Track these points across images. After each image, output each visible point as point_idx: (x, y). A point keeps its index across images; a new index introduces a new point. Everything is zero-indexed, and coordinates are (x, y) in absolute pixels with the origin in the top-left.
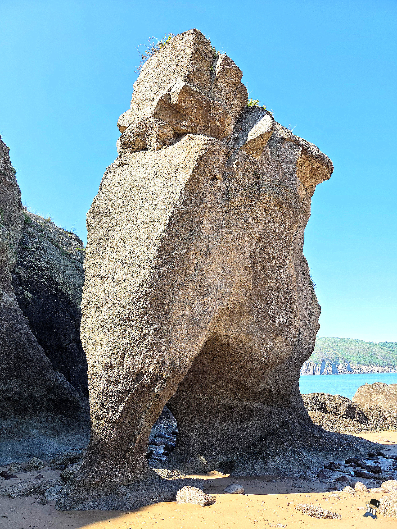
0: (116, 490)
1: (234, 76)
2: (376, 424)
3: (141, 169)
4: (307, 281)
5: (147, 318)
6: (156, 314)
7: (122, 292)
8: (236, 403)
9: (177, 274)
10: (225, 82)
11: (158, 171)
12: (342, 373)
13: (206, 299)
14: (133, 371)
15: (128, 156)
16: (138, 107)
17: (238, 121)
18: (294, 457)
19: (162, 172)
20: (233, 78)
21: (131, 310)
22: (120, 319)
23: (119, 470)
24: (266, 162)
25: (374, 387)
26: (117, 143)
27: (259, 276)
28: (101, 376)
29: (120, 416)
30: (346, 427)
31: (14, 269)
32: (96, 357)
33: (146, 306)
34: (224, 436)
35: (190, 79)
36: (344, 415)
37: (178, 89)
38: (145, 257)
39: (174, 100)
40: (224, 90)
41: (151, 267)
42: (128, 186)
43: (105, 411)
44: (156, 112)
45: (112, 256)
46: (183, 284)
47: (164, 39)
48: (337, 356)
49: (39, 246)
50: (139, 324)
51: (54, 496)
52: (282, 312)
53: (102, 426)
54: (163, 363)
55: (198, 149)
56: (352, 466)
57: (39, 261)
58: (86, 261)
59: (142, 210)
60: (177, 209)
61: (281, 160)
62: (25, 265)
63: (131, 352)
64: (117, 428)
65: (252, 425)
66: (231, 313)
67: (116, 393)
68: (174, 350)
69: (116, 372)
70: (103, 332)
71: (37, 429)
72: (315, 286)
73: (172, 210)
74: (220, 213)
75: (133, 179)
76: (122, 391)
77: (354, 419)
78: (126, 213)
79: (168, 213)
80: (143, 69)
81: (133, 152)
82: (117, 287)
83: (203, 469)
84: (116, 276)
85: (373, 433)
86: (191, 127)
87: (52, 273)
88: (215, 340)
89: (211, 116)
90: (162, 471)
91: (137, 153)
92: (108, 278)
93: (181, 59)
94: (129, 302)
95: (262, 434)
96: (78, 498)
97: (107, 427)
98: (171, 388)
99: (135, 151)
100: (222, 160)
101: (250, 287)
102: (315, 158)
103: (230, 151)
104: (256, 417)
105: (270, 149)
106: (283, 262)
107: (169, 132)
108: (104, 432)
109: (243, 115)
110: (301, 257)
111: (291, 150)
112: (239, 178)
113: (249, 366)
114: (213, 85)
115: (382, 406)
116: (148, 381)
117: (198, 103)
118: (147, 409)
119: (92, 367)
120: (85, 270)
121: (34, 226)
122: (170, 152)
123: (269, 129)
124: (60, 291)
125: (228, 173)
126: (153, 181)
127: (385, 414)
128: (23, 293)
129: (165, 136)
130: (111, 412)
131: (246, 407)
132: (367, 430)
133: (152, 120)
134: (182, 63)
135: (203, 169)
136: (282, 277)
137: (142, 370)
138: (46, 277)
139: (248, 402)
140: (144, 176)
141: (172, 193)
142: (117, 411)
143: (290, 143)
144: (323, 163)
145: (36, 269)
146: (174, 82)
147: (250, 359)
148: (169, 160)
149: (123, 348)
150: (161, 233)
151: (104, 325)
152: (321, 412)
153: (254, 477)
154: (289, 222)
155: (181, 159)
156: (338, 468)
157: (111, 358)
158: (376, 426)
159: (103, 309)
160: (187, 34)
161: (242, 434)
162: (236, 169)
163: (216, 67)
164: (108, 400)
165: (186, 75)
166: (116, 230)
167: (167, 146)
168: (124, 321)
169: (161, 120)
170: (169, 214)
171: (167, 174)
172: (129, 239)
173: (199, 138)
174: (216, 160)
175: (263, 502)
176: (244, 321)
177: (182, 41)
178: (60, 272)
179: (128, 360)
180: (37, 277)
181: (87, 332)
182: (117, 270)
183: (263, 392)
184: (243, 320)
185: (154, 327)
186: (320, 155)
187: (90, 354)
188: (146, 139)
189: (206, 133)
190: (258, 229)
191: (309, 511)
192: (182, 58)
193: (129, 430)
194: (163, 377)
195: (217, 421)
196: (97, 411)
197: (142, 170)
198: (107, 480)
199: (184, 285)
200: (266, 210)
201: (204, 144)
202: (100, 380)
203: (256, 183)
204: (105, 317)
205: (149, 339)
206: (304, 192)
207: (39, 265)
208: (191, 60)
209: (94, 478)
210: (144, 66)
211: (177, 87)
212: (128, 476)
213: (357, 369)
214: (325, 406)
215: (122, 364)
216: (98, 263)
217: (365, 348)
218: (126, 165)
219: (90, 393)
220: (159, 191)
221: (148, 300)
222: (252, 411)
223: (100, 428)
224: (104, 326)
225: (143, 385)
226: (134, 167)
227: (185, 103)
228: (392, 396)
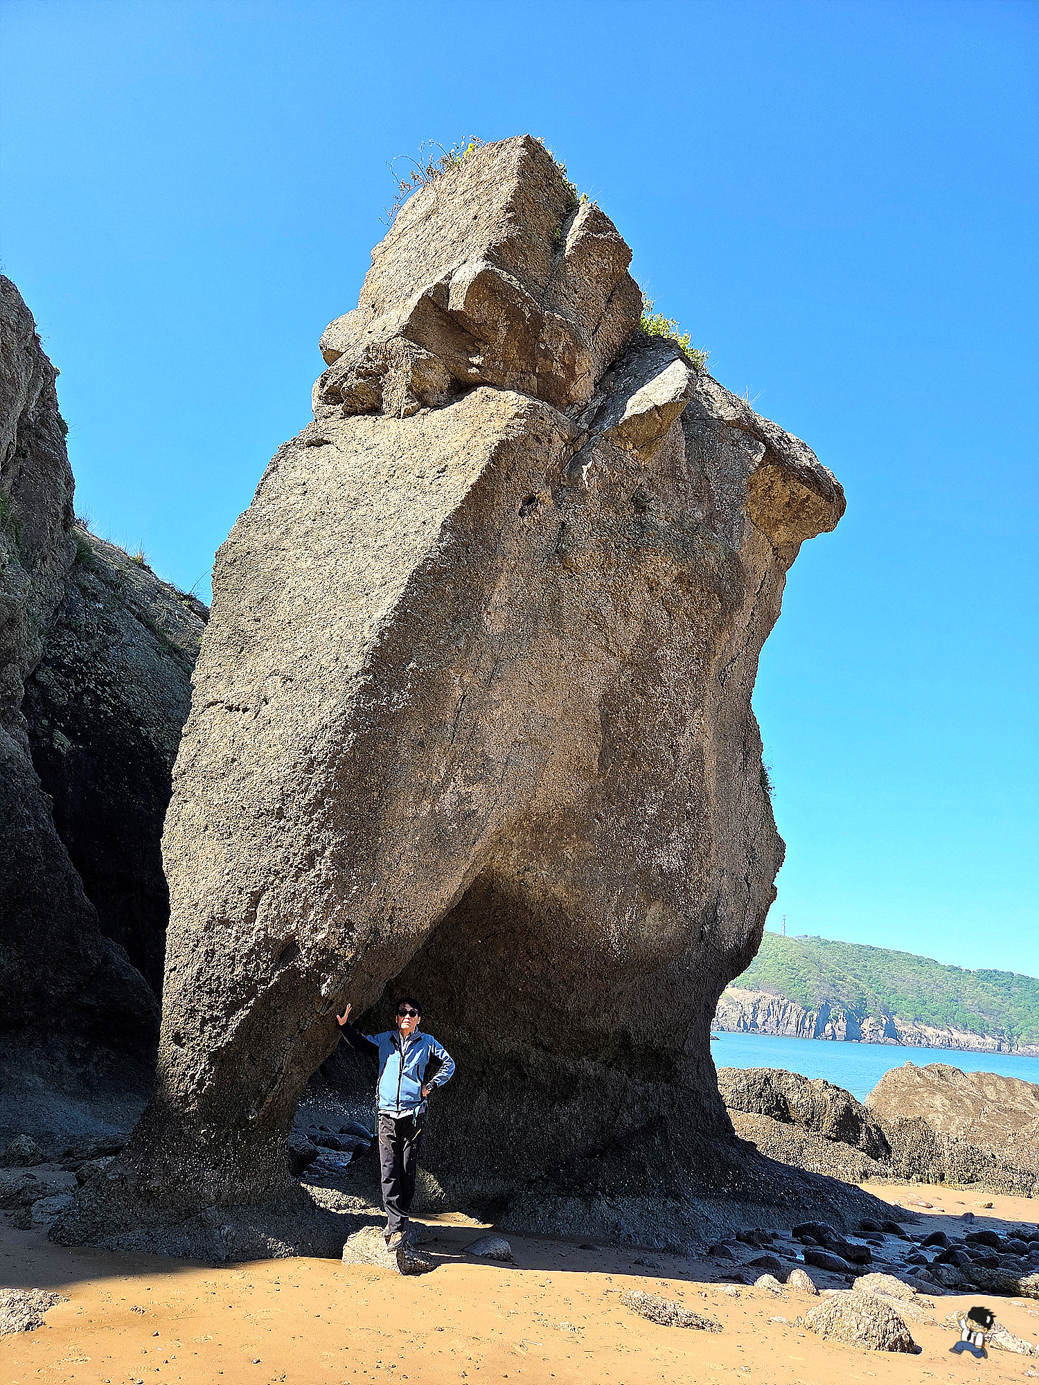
0: (198, 1212)
1: (611, 259)
2: (911, 1165)
3: (361, 457)
4: (755, 776)
5: (324, 814)
6: (349, 809)
7: (273, 748)
8: (535, 1056)
9: (411, 717)
10: (587, 271)
11: (399, 466)
12: (871, 1039)
13: (475, 786)
14: (274, 937)
15: (334, 422)
16: (373, 306)
17: (612, 368)
18: (663, 1204)
19: (408, 472)
20: (607, 263)
21: (287, 791)
22: (259, 811)
23: (213, 1168)
24: (672, 472)
25: (926, 1073)
26: (313, 389)
27: (618, 747)
28: (198, 941)
29: (231, 1040)
30: (832, 1163)
31: (34, 673)
32: (192, 897)
33: (324, 785)
34: (497, 1132)
35: (501, 255)
36: (832, 1131)
37: (468, 277)
38: (338, 669)
39: (457, 302)
40: (581, 291)
41: (348, 695)
42: (323, 496)
43: (198, 1024)
44: (411, 326)
45: (261, 662)
46: (422, 744)
47: (458, 148)
48: (863, 994)
49: (104, 623)
50: (303, 828)
51: (52, 1215)
52: (669, 841)
53: (185, 1060)
54: (349, 926)
55: (499, 424)
56: (804, 1242)
57: (101, 660)
58: (199, 667)
59: (349, 557)
60: (430, 564)
61: (711, 472)
62: (64, 666)
63: (276, 891)
64: (220, 1069)
65: (572, 1116)
66: (538, 829)
67: (228, 985)
68: (381, 898)
69: (234, 936)
70: (215, 839)
71: (41, 1075)
72: (773, 791)
73: (416, 564)
74: (535, 582)
75: (338, 479)
76: (244, 982)
77: (855, 1144)
78: (310, 560)
79: (406, 571)
80: (401, 214)
81: (349, 414)
82: (264, 734)
83: (432, 1204)
84: (265, 709)
85: (900, 1186)
86: (492, 370)
87: (130, 693)
88: (491, 890)
89: (543, 348)
90: (324, 1191)
91: (357, 418)
92: (245, 710)
93: (486, 205)
94: (285, 772)
95: (595, 1142)
96: (106, 1221)
97: (196, 1064)
98: (363, 990)
99: (353, 414)
100: (557, 457)
101: (592, 772)
102: (800, 475)
103: (578, 438)
104: (585, 1098)
105: (686, 443)
106: (683, 719)
107: (437, 377)
108: (189, 1075)
109: (625, 354)
110: (745, 714)
111: (739, 449)
112: (594, 503)
113: (576, 965)
114: (556, 273)
115: (936, 1121)
116: (307, 965)
117: (514, 315)
118: (298, 1031)
119: (178, 920)
120: (194, 688)
121: (98, 571)
122: (433, 424)
123: (679, 395)
124: (145, 741)
125: (568, 491)
126: (385, 490)
127: (938, 1140)
128: (50, 735)
129: (428, 386)
130: (210, 1028)
131: (559, 1069)
132: (886, 1177)
133: (400, 342)
134: (488, 214)
135: (507, 475)
136: (678, 757)
137: (297, 938)
138: (112, 702)
139: (565, 1055)
140: (365, 476)
141: (424, 523)
142: (224, 1028)
143: (737, 433)
144: (819, 489)
145: (89, 679)
146: (462, 257)
147: (577, 948)
148: (427, 444)
149: (257, 880)
150: (383, 617)
151: (219, 822)
152: (775, 1117)
153: (554, 1236)
154: (709, 625)
155: (455, 445)
156: (769, 1241)
157: (226, 902)
158: (911, 1168)
159: (223, 785)
160: (508, 147)
161: (543, 1135)
162: (587, 484)
163: (570, 232)
164: (206, 1000)
165: (491, 244)
166: (282, 598)
167: (428, 409)
168: (268, 816)
169: (421, 344)
170: (408, 572)
171: (418, 477)
172: (308, 624)
173: (507, 400)
174: (540, 456)
175: (548, 1281)
176: (568, 852)
177: (495, 162)
178: (149, 694)
179: (265, 911)
180: (89, 698)
181: (179, 834)
182: (270, 693)
183: (606, 1036)
184: (567, 849)
185: (338, 839)
186: (812, 468)
187: (179, 887)
188: (381, 387)
189: (527, 389)
190: (629, 633)
191: (645, 1308)
192: (489, 203)
193: (250, 1077)
194: (347, 959)
195: (484, 1094)
196: (177, 1023)
197: (361, 459)
198: (181, 1188)
199: (424, 747)
200: (652, 589)
201: (517, 415)
202: (194, 951)
203: (634, 522)
204: (226, 803)
205: (323, 866)
206: (770, 556)
207: (99, 669)
208: (508, 210)
209: (149, 1178)
210: (406, 207)
211: (467, 271)
212: (232, 1187)
213: (912, 1033)
214: (785, 1103)
215: (251, 918)
216: (228, 674)
217: (938, 982)
218: (327, 443)
219: (167, 979)
220: (393, 516)
221: (332, 772)
222: (573, 1079)
223: (178, 1063)
224: (221, 824)
225: (295, 972)
226: (345, 451)
227: (483, 312)
228: (968, 1102)
